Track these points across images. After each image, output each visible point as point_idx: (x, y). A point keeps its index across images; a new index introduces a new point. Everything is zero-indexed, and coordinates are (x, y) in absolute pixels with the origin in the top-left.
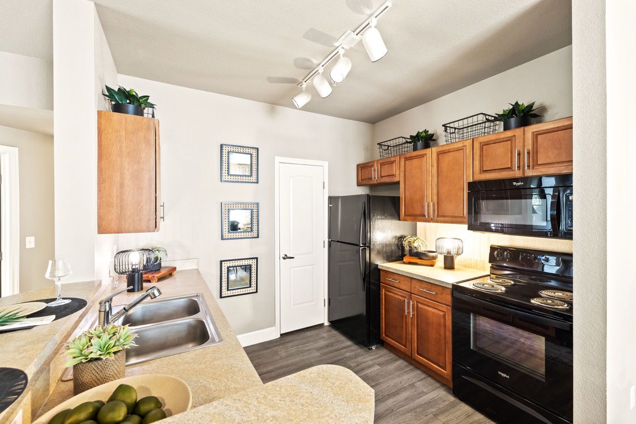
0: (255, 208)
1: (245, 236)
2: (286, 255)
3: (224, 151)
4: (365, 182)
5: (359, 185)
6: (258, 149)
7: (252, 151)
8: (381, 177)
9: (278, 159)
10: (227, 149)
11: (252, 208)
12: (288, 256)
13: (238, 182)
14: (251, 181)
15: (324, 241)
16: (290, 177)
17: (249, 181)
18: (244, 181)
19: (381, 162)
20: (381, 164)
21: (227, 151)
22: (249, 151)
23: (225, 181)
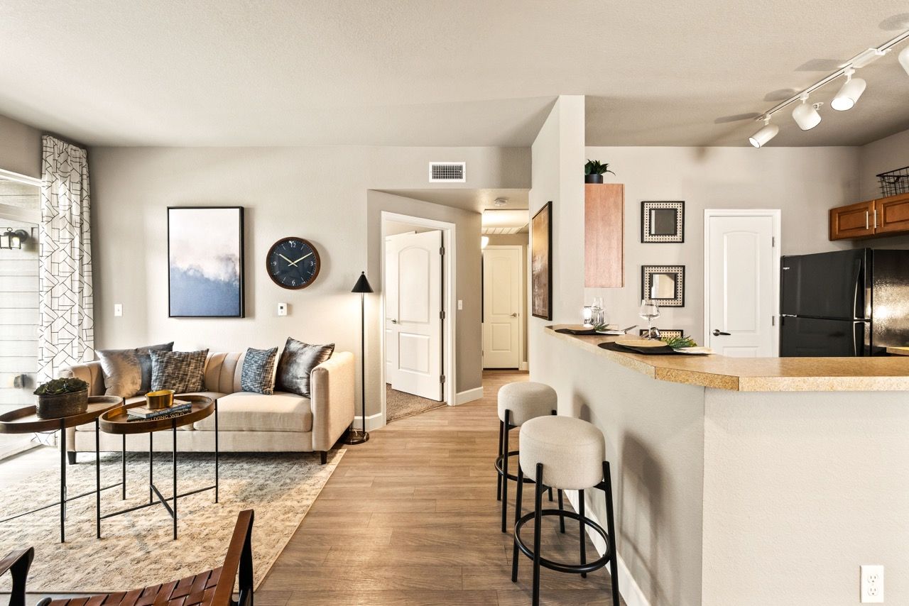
0: (680, 272)
1: (668, 304)
2: (717, 331)
3: (645, 208)
4: (842, 235)
5: (832, 238)
6: (683, 202)
7: (676, 206)
8: (886, 223)
9: (708, 212)
10: (648, 206)
11: (677, 272)
12: (721, 331)
13: (660, 242)
14: (675, 240)
15: (773, 317)
16: (724, 233)
17: (673, 240)
18: (667, 240)
19: (886, 201)
20: (884, 204)
21: (648, 208)
22: (673, 206)
23: (646, 242)
